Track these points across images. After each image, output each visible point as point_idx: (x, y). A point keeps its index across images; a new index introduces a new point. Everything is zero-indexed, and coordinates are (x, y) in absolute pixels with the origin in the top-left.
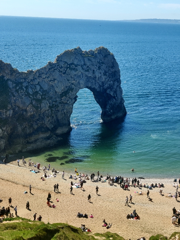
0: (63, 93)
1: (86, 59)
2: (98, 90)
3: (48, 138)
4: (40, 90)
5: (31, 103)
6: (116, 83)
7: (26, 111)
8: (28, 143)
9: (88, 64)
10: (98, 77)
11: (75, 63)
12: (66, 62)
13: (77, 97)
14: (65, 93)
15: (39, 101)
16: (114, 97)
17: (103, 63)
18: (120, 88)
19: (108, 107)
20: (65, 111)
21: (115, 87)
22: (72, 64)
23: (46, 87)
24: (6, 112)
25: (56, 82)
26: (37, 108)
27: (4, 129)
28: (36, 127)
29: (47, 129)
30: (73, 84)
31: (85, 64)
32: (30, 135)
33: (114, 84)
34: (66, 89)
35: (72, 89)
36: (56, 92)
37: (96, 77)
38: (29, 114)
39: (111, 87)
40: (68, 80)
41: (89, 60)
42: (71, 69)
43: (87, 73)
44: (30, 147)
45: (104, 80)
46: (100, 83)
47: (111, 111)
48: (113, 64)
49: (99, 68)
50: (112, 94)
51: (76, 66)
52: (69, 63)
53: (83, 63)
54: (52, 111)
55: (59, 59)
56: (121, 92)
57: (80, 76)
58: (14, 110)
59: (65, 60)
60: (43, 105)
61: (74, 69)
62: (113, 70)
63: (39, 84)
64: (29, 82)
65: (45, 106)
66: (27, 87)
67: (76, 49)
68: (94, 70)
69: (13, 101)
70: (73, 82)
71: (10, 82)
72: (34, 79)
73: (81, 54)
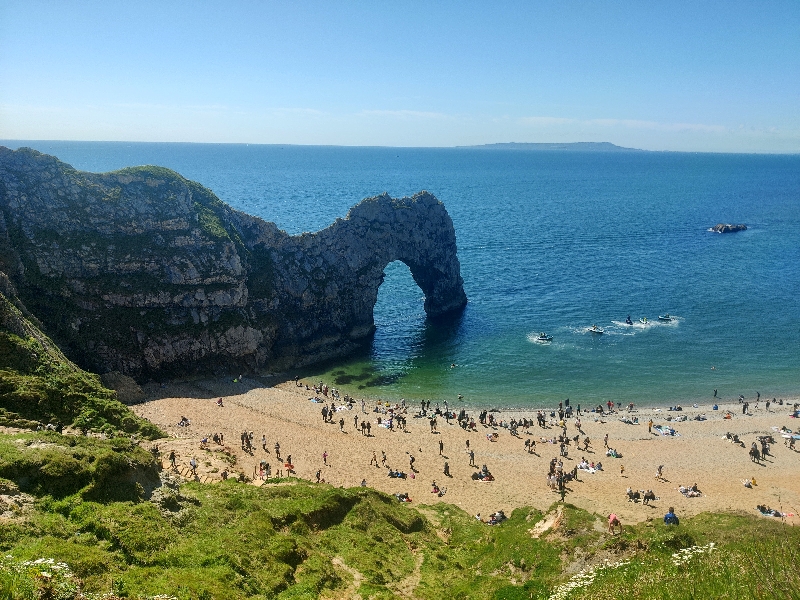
0: (361, 269)
1: (398, 213)
2: (418, 263)
3: (337, 345)
4: (323, 266)
5: (309, 287)
6: (448, 252)
7: (300, 300)
8: (305, 352)
9: (402, 219)
10: (417, 241)
11: (381, 219)
12: (365, 219)
13: (384, 275)
14: (364, 270)
15: (323, 283)
16: (446, 276)
17: (426, 218)
18: (456, 259)
19: (436, 291)
20: (365, 299)
21: (447, 258)
22: (375, 221)
23: (333, 261)
24: (268, 302)
25: (349, 250)
26: (319, 294)
27: (266, 330)
28: (316, 325)
29: (335, 330)
30: (376, 254)
31: (397, 222)
32: (309, 339)
33: (445, 253)
34: (366, 263)
35: (375, 263)
36: (349, 268)
38: (305, 305)
39: (439, 258)
40: (369, 248)
41: (403, 213)
42: (374, 230)
43: (400, 236)
44: (309, 359)
45: (428, 246)
46: (423, 252)
47: (442, 298)
48: (443, 220)
49: (421, 228)
50: (442, 270)
51: (382, 224)
52: (370, 219)
53: (393, 219)
54: (343, 299)
55: (354, 213)
56: (458, 266)
57: (388, 241)
58: (280, 298)
59: (364, 215)
60: (328, 290)
61: (378, 230)
62: (444, 230)
63: (320, 255)
64: (305, 253)
65: (332, 292)
66: (302, 261)
67: (381, 196)
68: (411, 231)
69: (278, 285)
70: (378, 251)
71: (274, 254)
72: (314, 247)
73: (390, 205)
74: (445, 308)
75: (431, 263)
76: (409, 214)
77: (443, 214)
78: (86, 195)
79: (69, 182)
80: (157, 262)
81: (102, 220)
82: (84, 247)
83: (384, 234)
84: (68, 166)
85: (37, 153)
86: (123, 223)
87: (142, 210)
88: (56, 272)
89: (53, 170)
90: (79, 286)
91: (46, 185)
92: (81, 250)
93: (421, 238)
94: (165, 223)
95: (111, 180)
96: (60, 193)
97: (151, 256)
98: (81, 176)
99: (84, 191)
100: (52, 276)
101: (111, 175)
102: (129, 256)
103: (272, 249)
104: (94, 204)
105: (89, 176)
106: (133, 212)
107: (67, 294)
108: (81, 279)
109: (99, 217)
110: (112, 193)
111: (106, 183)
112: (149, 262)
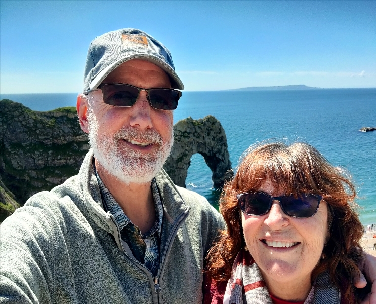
0: (178, 159)
1: (197, 127)
2: (208, 154)
6: (224, 148)
9: (199, 131)
10: (207, 143)
11: (188, 131)
12: (180, 131)
13: (190, 162)
14: (180, 159)
16: (223, 160)
17: (211, 130)
18: (227, 152)
19: (218, 170)
20: (181, 175)
21: (223, 151)
22: (185, 132)
30: (186, 150)
31: (196, 132)
33: (221, 148)
34: (181, 155)
35: (186, 155)
36: (173, 158)
39: (219, 152)
40: (182, 147)
41: (199, 127)
42: (185, 137)
43: (198, 140)
45: (213, 145)
46: (210, 148)
47: (221, 173)
48: (220, 130)
49: (208, 134)
50: (220, 157)
51: (189, 133)
52: (183, 131)
53: (194, 131)
56: (228, 155)
57: (192, 143)
59: (179, 129)
61: (187, 137)
62: (221, 136)
67: (188, 119)
68: (204, 137)
70: (187, 148)
73: (192, 123)
75: (215, 154)
76: (203, 127)
77: (219, 127)
78: (37, 124)
79: (28, 117)
80: (75, 159)
81: (46, 137)
82: (36, 152)
83: (190, 139)
84: (27, 108)
85: (12, 102)
86: (56, 138)
87: (66, 131)
88: (22, 167)
89: (20, 111)
90: (34, 174)
91: (16, 119)
92: (34, 153)
94: (78, 137)
95: (50, 115)
96: (24, 123)
97: (71, 156)
98: (34, 113)
99: (36, 121)
101: (50, 113)
102: (59, 156)
104: (41, 128)
105: (39, 113)
106: (61, 132)
107: (27, 178)
108: (34, 170)
109: (44, 135)
110: (50, 122)
111: (47, 117)
112: (70, 159)
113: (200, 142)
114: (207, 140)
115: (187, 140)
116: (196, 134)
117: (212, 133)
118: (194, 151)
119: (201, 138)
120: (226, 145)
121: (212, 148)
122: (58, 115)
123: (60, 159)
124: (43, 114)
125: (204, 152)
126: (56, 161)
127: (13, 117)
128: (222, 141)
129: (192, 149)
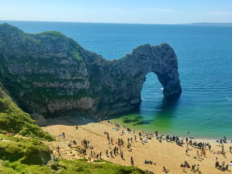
1: (153, 52)
2: (161, 73)
3: (125, 106)
4: (120, 73)
5: (114, 82)
6: (174, 69)
7: (110, 87)
8: (112, 109)
9: (154, 55)
11: (145, 54)
12: (139, 54)
13: (146, 78)
14: (137, 76)
15: (120, 81)
16: (173, 79)
17: (165, 54)
18: (177, 72)
19: (168, 86)
20: (137, 88)
21: (174, 71)
22: (143, 55)
23: (124, 71)
24: (97, 88)
25: (131, 67)
26: (118, 85)
27: (96, 99)
28: (117, 98)
29: (125, 100)
31: (152, 55)
32: (113, 104)
33: (172, 69)
34: (138, 73)
35: (142, 73)
36: (131, 75)
37: (159, 64)
38: (113, 89)
39: (170, 72)
40: (140, 67)
41: (155, 52)
42: (142, 59)
43: (153, 62)
44: (113, 112)
45: (165, 66)
46: (163, 69)
47: (170, 89)
48: (172, 55)
49: (162, 58)
50: (171, 76)
51: (146, 56)
52: (141, 54)
53: (150, 54)
54: (128, 87)
55: (134, 52)
56: (178, 75)
57: (148, 64)
58: (103, 86)
60: (122, 83)
61: (144, 59)
62: (173, 59)
63: (119, 69)
64: (113, 68)
65: (123, 84)
66: (111, 71)
67: (146, 45)
68: (158, 60)
69: (102, 80)
70: (143, 68)
71: (101, 68)
72: (117, 65)
73: (149, 48)
74: (172, 93)
75: (167, 74)
76: (158, 52)
77: (172, 53)
78: (28, 42)
79: (22, 37)
80: (55, 70)
81: (34, 52)
82: (26, 63)
83: (146, 61)
84: (21, 31)
85: (10, 25)
86: (41, 54)
87: (49, 49)
88: (15, 73)
89: (16, 32)
90: (24, 78)
91: (13, 38)
92: (25, 64)
93: (162, 63)
94: (58, 54)
95: (38, 37)
96: (18, 41)
97: (52, 67)
98: (26, 35)
99: (27, 40)
100: (14, 74)
101: (38, 35)
102: (43, 67)
103: (100, 66)
104: (31, 46)
105: (29, 35)
106: (46, 49)
107: (19, 81)
108: (25, 76)
109: (32, 51)
110: (38, 42)
111: (35, 38)
112: (51, 70)
113: (155, 63)
114: (161, 62)
115: (144, 61)
116: (152, 57)
117: (165, 57)
118: (149, 70)
119: (156, 61)
120: (176, 67)
121: (165, 68)
122: (43, 37)
123: (44, 69)
124: (33, 36)
125: (157, 71)
126: (41, 71)
127: (10, 37)
128: (174, 64)
129: (147, 69)
